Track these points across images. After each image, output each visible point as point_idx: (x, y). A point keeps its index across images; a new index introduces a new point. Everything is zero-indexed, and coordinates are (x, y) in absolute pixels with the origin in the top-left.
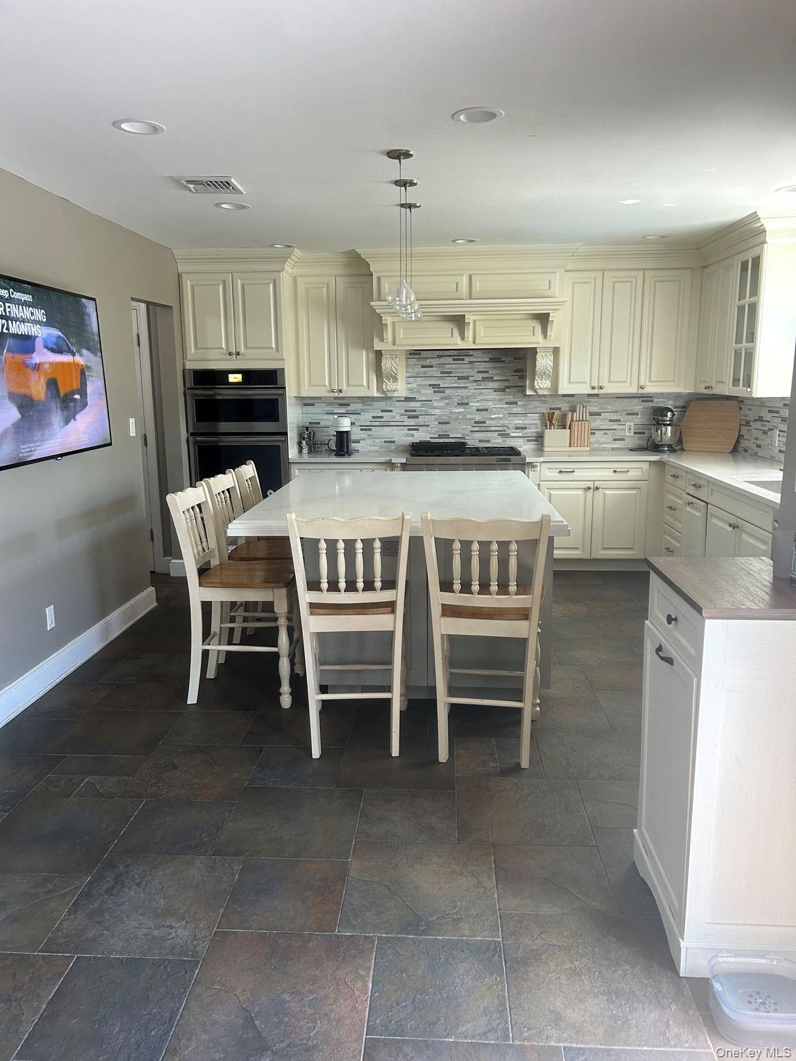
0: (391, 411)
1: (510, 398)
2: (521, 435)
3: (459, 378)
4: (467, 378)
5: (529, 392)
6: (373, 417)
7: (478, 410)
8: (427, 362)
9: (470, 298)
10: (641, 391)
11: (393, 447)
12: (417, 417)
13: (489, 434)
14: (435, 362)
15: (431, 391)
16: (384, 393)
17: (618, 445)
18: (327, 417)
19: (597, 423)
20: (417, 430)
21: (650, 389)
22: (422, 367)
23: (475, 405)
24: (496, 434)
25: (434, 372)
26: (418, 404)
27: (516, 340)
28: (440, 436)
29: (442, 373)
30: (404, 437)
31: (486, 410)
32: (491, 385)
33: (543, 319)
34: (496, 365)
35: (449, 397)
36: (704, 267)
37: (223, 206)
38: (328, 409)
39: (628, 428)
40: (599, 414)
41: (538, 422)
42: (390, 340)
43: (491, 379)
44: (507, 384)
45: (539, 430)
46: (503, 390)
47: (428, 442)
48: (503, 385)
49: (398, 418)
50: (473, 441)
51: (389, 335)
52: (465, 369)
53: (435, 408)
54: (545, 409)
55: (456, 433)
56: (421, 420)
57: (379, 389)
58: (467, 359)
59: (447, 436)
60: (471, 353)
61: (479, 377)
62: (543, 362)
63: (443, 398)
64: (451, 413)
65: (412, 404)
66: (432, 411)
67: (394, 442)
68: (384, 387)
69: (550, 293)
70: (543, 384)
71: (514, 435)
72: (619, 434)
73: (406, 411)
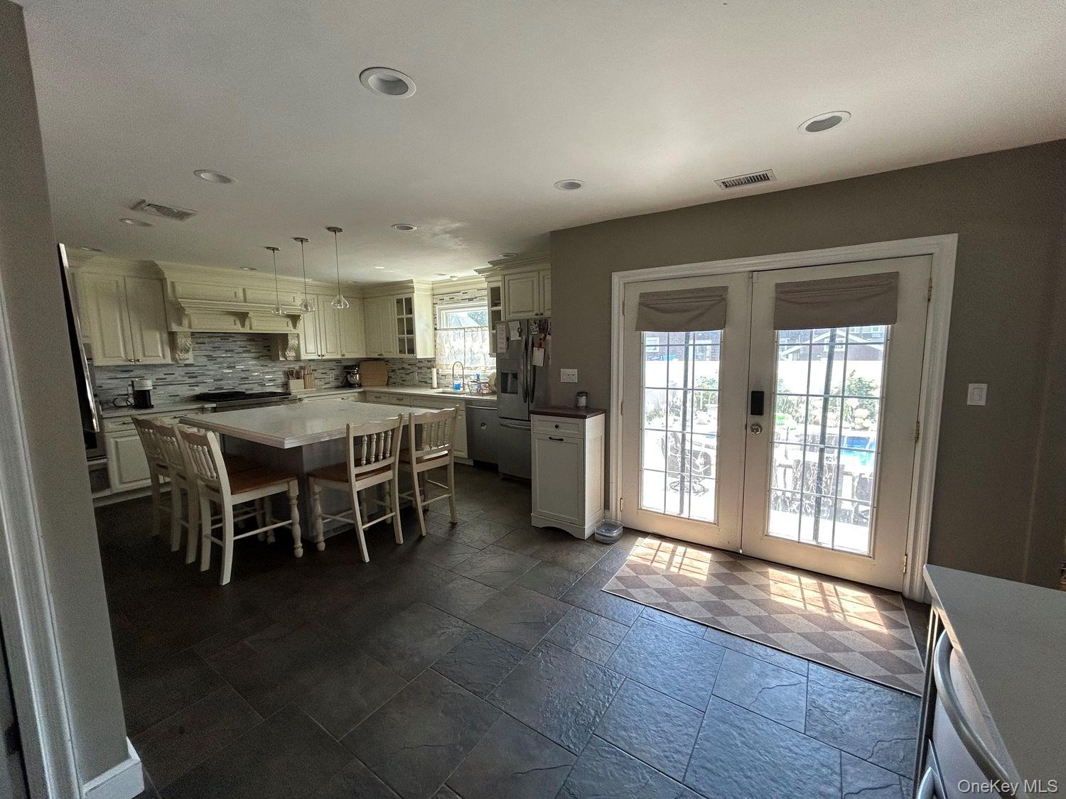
0: (173, 374)
1: (263, 362)
2: (272, 384)
3: (226, 351)
4: (232, 351)
5: (281, 359)
6: (157, 379)
7: (242, 371)
8: (200, 340)
9: (245, 301)
10: (343, 357)
11: (177, 399)
12: (196, 377)
13: (251, 386)
14: (207, 340)
15: (205, 359)
16: (176, 361)
17: (327, 386)
18: (109, 381)
19: (316, 374)
20: (197, 386)
21: (347, 356)
22: (197, 343)
23: (239, 367)
24: (256, 385)
25: (207, 346)
26: (196, 368)
27: (271, 328)
28: (216, 389)
29: (213, 348)
30: (186, 391)
31: (248, 370)
32: (250, 355)
33: (295, 319)
34: (253, 343)
35: (221, 363)
36: (364, 298)
37: (127, 222)
38: (112, 375)
39: (331, 376)
40: (315, 370)
41: (282, 376)
42: (187, 325)
43: (248, 351)
44: (260, 354)
45: (283, 380)
46: (258, 358)
47: (208, 394)
48: (257, 355)
49: (180, 378)
50: (241, 389)
51: (185, 322)
52: (231, 345)
53: (211, 370)
54: (286, 368)
55: (228, 386)
56: (200, 379)
57: (173, 358)
58: (231, 339)
59: (222, 389)
60: (232, 335)
61: (241, 350)
62: (292, 342)
63: (215, 364)
64: (223, 372)
65: (191, 369)
66: (208, 373)
67: (178, 395)
68: (177, 356)
69: (293, 303)
70: (291, 354)
71: (267, 384)
72: (327, 380)
73: (186, 373)
